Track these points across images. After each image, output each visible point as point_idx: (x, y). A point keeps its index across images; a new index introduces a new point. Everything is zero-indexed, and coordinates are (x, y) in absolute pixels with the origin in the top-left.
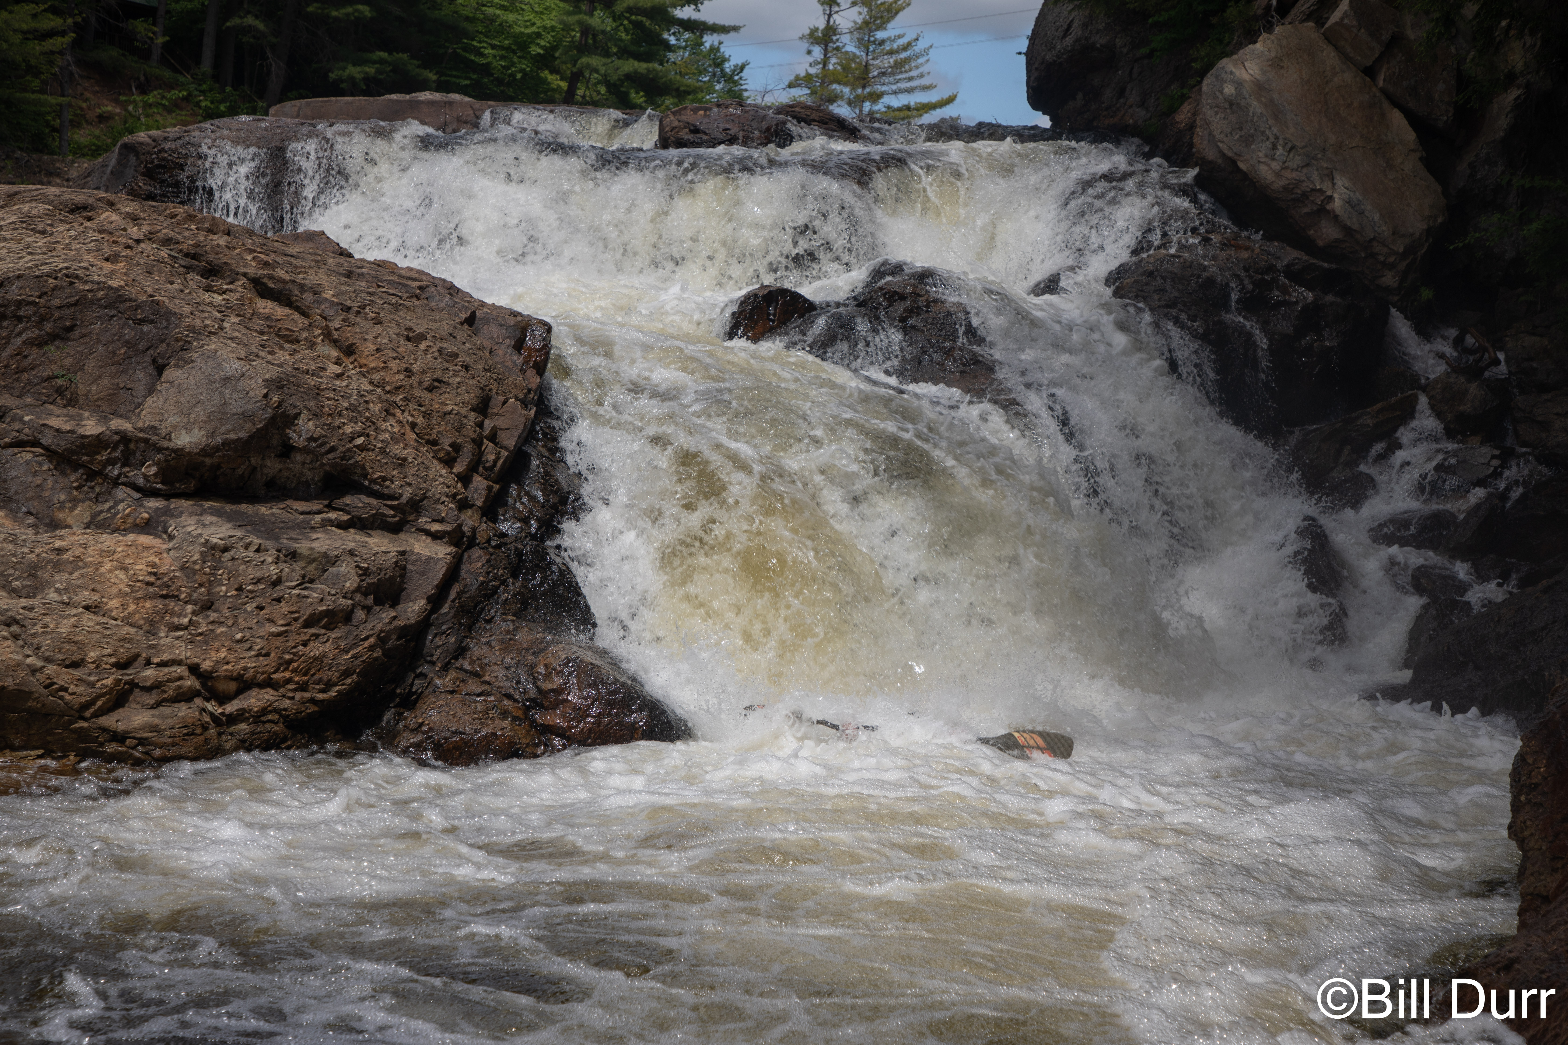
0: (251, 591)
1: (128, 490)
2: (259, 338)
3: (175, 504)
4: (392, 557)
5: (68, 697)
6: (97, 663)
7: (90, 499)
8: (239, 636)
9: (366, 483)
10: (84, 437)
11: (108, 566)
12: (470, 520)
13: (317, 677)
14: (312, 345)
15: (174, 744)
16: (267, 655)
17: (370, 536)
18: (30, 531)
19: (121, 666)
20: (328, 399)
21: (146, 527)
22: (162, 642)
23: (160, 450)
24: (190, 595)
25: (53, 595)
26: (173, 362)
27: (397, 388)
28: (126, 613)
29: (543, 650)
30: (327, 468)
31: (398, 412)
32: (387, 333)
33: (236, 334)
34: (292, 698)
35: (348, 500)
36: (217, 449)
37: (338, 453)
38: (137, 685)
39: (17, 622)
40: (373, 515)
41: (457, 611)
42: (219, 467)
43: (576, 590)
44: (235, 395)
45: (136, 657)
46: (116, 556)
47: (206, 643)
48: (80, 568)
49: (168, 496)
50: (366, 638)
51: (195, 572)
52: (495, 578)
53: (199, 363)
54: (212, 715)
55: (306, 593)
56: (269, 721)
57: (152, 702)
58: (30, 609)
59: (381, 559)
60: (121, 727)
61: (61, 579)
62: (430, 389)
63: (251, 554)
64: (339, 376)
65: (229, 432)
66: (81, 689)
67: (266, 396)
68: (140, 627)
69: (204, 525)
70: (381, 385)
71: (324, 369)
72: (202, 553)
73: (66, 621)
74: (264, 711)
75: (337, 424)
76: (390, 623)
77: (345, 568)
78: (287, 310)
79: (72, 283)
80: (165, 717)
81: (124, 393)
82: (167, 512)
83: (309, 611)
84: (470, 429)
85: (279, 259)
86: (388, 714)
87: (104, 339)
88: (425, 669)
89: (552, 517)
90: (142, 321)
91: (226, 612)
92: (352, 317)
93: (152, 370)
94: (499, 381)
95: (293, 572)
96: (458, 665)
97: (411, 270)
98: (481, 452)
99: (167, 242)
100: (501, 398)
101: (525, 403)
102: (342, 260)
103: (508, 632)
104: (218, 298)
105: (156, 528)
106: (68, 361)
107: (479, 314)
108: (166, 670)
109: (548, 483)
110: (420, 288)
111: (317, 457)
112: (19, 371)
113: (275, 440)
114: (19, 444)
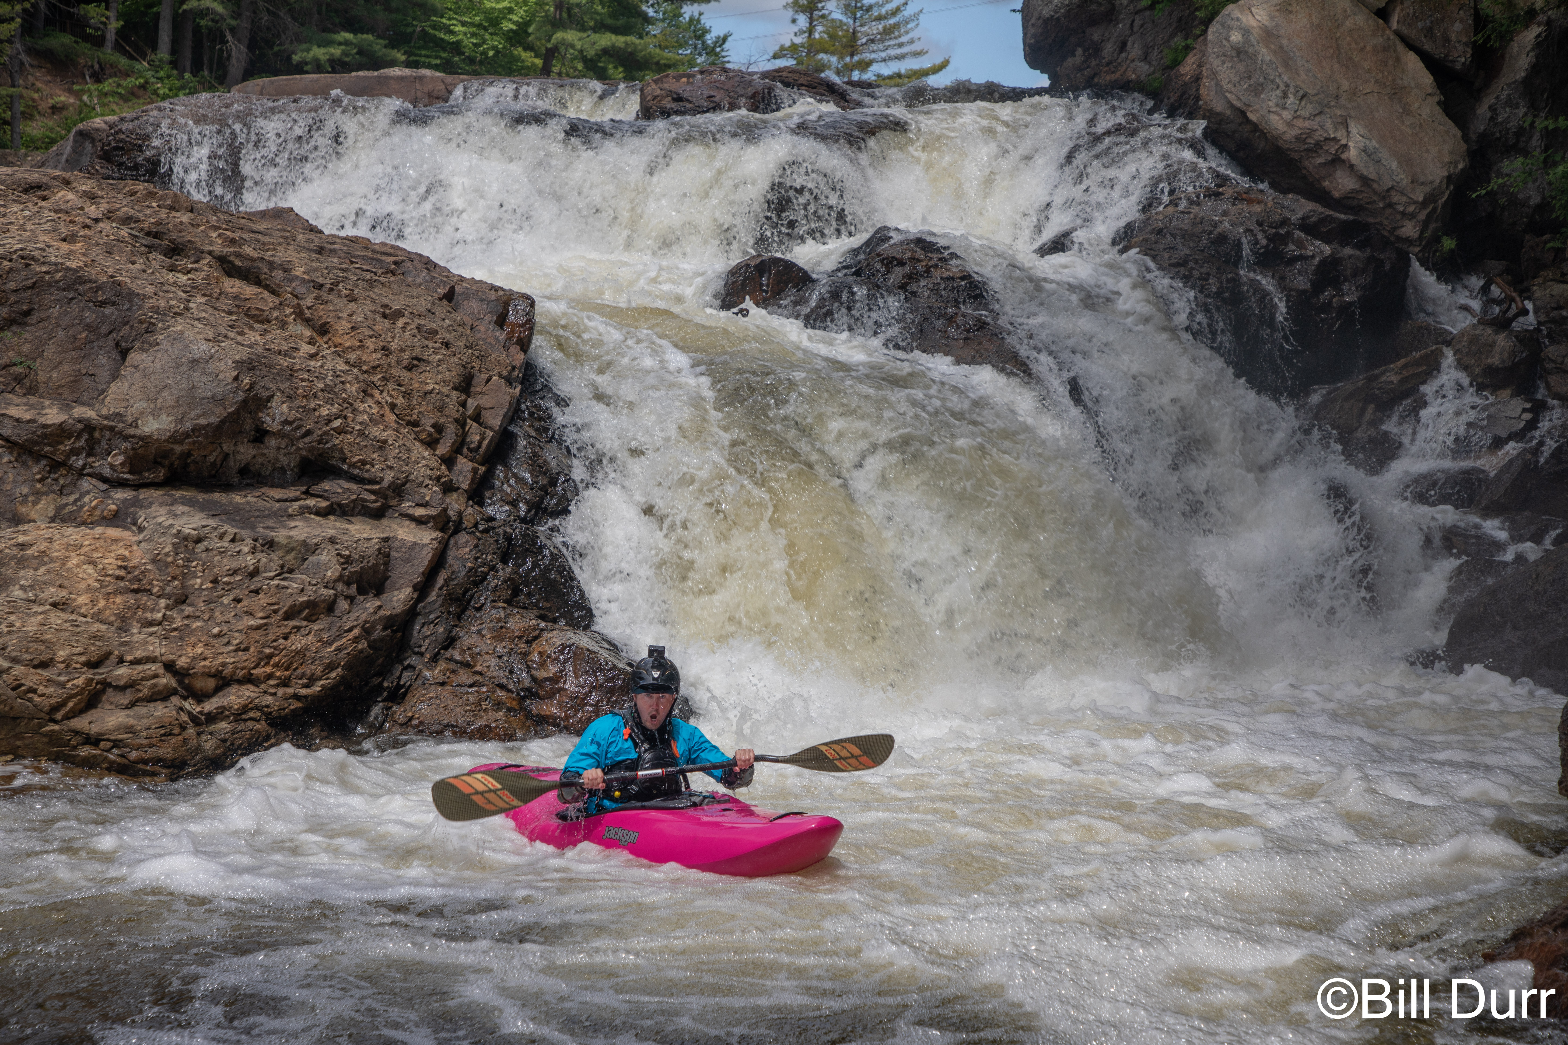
0: (227, 583)
1: (94, 481)
2: (228, 319)
3: (144, 494)
4: (375, 544)
5: (37, 699)
6: (67, 663)
7: (54, 492)
8: (216, 630)
9: (345, 467)
10: (45, 426)
11: (75, 561)
12: (455, 504)
13: (300, 671)
14: (283, 325)
15: (151, 746)
16: (246, 649)
17: (351, 522)
19: (93, 665)
20: (302, 380)
21: (115, 519)
22: (135, 638)
23: (126, 438)
24: (162, 589)
25: (18, 593)
26: (137, 345)
27: (375, 368)
28: (96, 609)
29: (536, 638)
30: (304, 453)
31: (376, 393)
32: (362, 311)
33: (203, 315)
34: (275, 694)
35: (326, 485)
36: (187, 435)
37: (314, 437)
38: (110, 685)
40: (354, 501)
41: (445, 600)
42: (189, 454)
43: (568, 576)
44: (204, 378)
45: (109, 654)
46: (83, 550)
47: (181, 638)
48: (45, 564)
49: (137, 487)
50: (350, 630)
51: (167, 565)
52: (484, 564)
53: (165, 345)
54: (190, 714)
55: (285, 583)
56: (251, 719)
57: (126, 702)
59: (363, 546)
60: (94, 729)
61: (26, 576)
62: (409, 368)
63: (226, 544)
64: (313, 356)
65: (198, 417)
66: (51, 690)
67: (236, 378)
69: (176, 515)
70: (358, 364)
71: (297, 349)
72: (174, 544)
73: (32, 619)
74: (245, 709)
75: (312, 406)
76: (375, 613)
77: (326, 556)
78: (256, 290)
79: (27, 265)
80: (140, 718)
81: (86, 380)
82: (136, 503)
83: (289, 603)
84: (453, 409)
85: (246, 236)
86: (376, 710)
87: (64, 324)
88: (413, 660)
89: (542, 499)
90: (103, 304)
91: (202, 606)
92: (324, 295)
93: (115, 355)
94: (482, 358)
95: (271, 562)
96: (448, 655)
97: (386, 245)
98: (465, 435)
99: (127, 220)
100: (484, 376)
101: (509, 381)
102: (312, 236)
103: (499, 620)
104: (183, 279)
105: (124, 520)
106: (27, 347)
107: (458, 289)
108: (140, 668)
109: (536, 464)
110: (395, 263)
111: (292, 441)
113: (248, 425)
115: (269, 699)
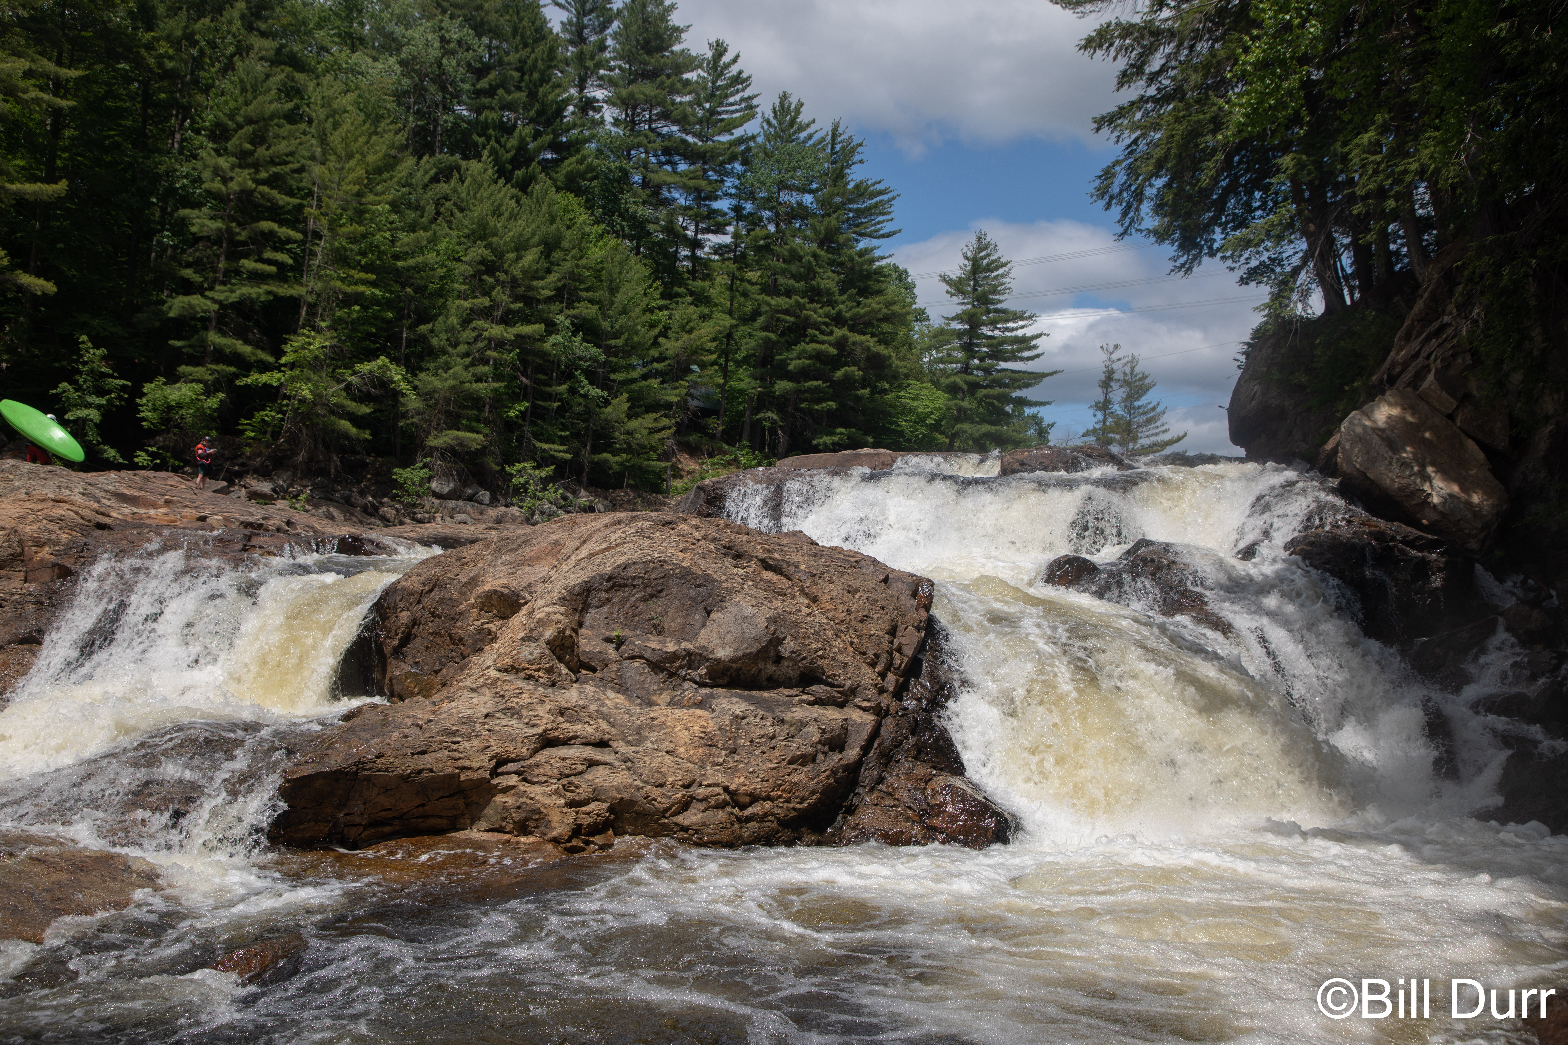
0: (758, 743)
1: (691, 683)
2: (764, 594)
3: (716, 691)
4: (839, 722)
5: (657, 805)
6: (673, 785)
7: (670, 689)
8: (751, 770)
9: (824, 678)
10: (667, 653)
11: (679, 728)
12: (885, 700)
13: (796, 794)
14: (793, 597)
15: (716, 832)
16: (767, 781)
17: (827, 709)
18: (638, 708)
19: (686, 786)
20: (802, 628)
21: (700, 705)
22: (709, 773)
23: (708, 660)
24: (724, 745)
25: (649, 745)
26: (716, 609)
27: (842, 621)
28: (688, 755)
29: (930, 780)
30: (802, 669)
31: (843, 636)
32: (837, 589)
33: (751, 592)
34: (782, 807)
35: (814, 688)
36: (739, 659)
37: (808, 660)
38: (694, 798)
39: (630, 760)
40: (828, 697)
41: (879, 756)
42: (740, 669)
43: (950, 743)
44: (750, 627)
45: (694, 781)
46: (683, 722)
47: (733, 773)
48: (664, 729)
49: (712, 687)
50: (825, 772)
51: (726, 731)
52: (901, 736)
53: (730, 609)
54: (736, 816)
55: (789, 744)
56: (769, 821)
57: (703, 808)
58: (637, 752)
59: (833, 723)
60: (686, 823)
61: (653, 736)
62: (861, 621)
63: (758, 721)
64: (809, 615)
65: (746, 649)
66: (664, 800)
67: (767, 627)
68: (696, 764)
69: (732, 704)
70: (833, 619)
71: (800, 611)
72: (730, 720)
73: (656, 760)
74: (766, 815)
75: (807, 643)
76: (839, 762)
77: (812, 729)
78: (780, 577)
79: (662, 566)
80: (710, 818)
81: (689, 628)
82: (712, 696)
83: (791, 755)
84: (885, 645)
85: (776, 548)
86: (839, 818)
87: (679, 597)
88: (860, 791)
89: (936, 698)
90: (699, 586)
91: (744, 755)
92: (816, 580)
93: (704, 614)
94: (902, 616)
95: (782, 732)
96: (879, 788)
97: (850, 551)
98: (892, 659)
99: (714, 540)
100: (904, 626)
101: (918, 629)
102: (812, 547)
103: (909, 768)
104: (741, 571)
105: (705, 706)
106: (659, 610)
107: (890, 576)
108: (711, 789)
109: (933, 677)
110: (856, 562)
111: (796, 663)
112: (634, 616)
113: (772, 653)
114: (633, 657)
115: (779, 810)
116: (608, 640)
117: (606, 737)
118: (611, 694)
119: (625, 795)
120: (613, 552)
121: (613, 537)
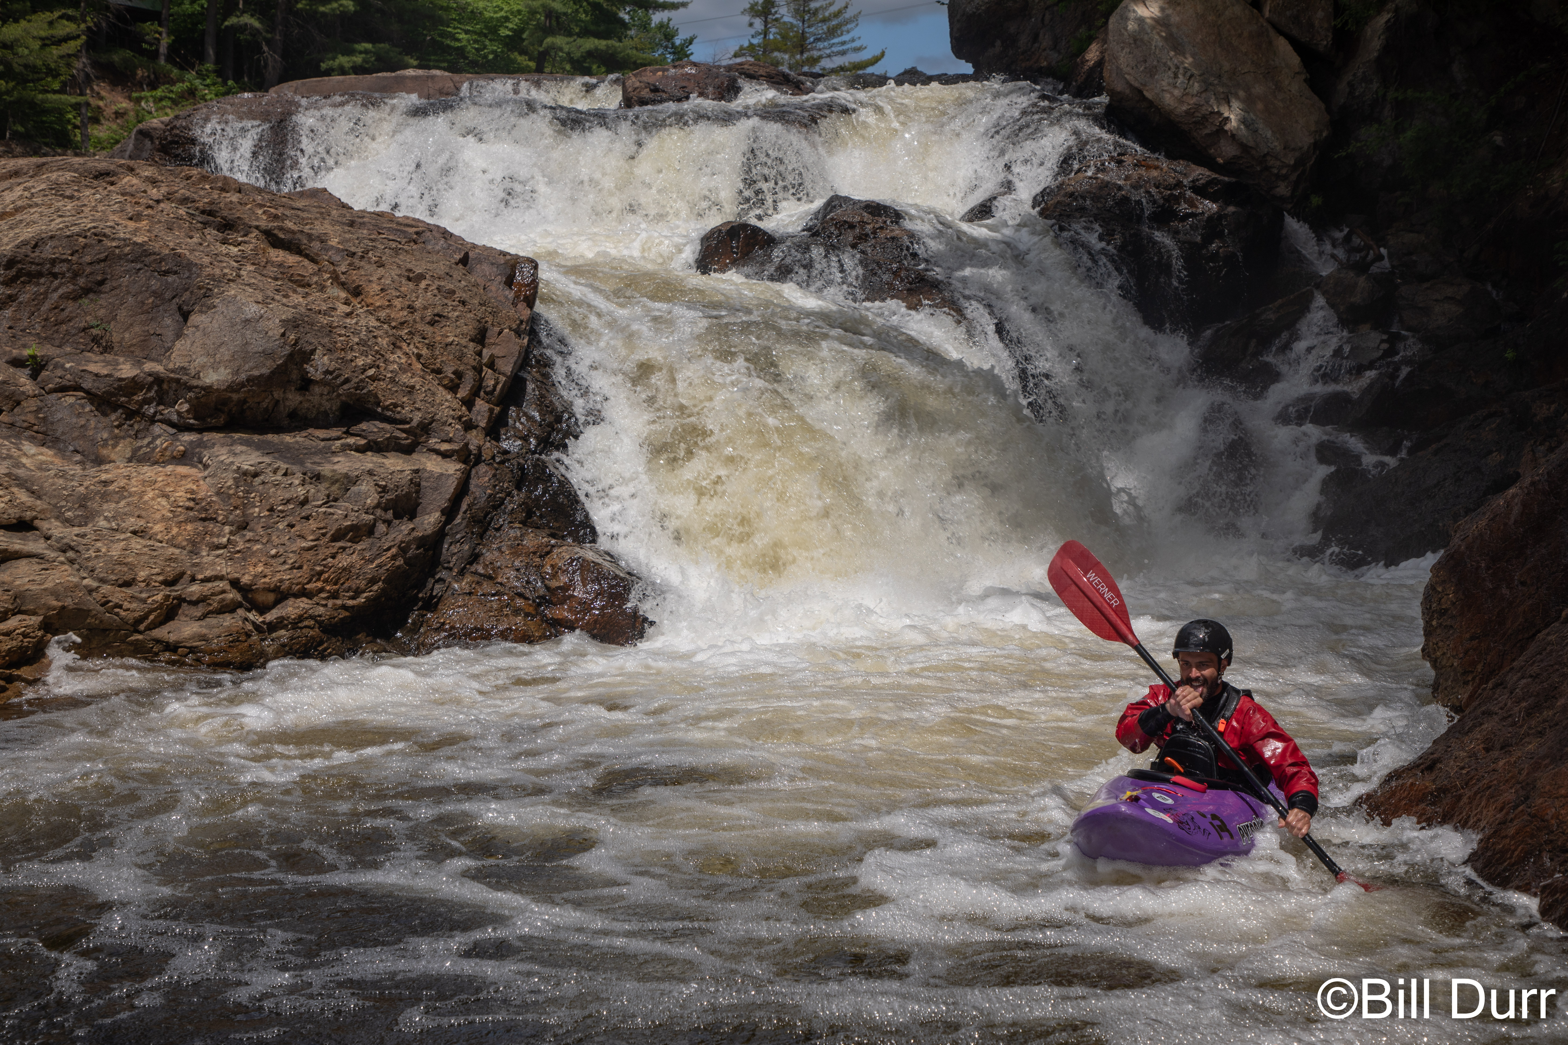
0: (282, 511)
1: (164, 426)
2: (274, 284)
3: (207, 436)
4: (407, 475)
5: (123, 613)
6: (147, 582)
7: (130, 436)
8: (273, 552)
9: (379, 410)
10: (121, 380)
11: (151, 495)
12: (475, 439)
13: (346, 585)
14: (322, 288)
15: (221, 651)
16: (300, 567)
17: (386, 457)
18: (78, 468)
19: (169, 583)
20: (340, 335)
21: (183, 458)
22: (205, 560)
23: (190, 388)
24: (226, 517)
25: (103, 523)
26: (197, 308)
27: (402, 324)
28: (170, 536)
29: (548, 553)
30: (344, 398)
31: (404, 345)
32: (390, 274)
33: (253, 281)
35: (364, 426)
36: (242, 385)
37: (352, 384)
38: (184, 600)
39: (72, 548)
40: (388, 439)
41: (469, 522)
42: (245, 401)
43: (573, 500)
44: (255, 335)
45: (182, 574)
46: (158, 485)
47: (244, 559)
48: (125, 497)
49: (200, 430)
50: (389, 549)
51: (229, 496)
52: (501, 491)
53: (221, 308)
54: (254, 623)
55: (331, 510)
56: (306, 627)
57: (199, 614)
58: (83, 536)
59: (397, 477)
60: (172, 638)
61: (109, 509)
62: (432, 323)
63: (279, 478)
64: (348, 315)
65: (252, 369)
66: (134, 605)
67: (283, 335)
68: (183, 548)
70: (387, 321)
71: (334, 309)
72: (235, 479)
73: (116, 545)
74: (301, 618)
75: (349, 357)
76: (409, 534)
77: (365, 487)
78: (298, 258)
79: (100, 241)
80: (211, 627)
81: (154, 339)
82: (201, 444)
83: (335, 527)
84: (470, 358)
85: (288, 213)
86: (413, 616)
87: (133, 291)
88: (443, 574)
89: (549, 434)
90: (166, 273)
91: (261, 531)
92: (357, 262)
93: (178, 317)
94: (494, 314)
95: (318, 493)
96: (473, 569)
97: (407, 218)
98: (481, 380)
99: (184, 201)
100: (497, 329)
101: (518, 333)
102: (344, 211)
103: (516, 538)
104: (234, 250)
105: (191, 459)
106: (102, 313)
107: (471, 254)
108: (210, 585)
109: (544, 404)
110: (417, 233)
111: (334, 388)
112: (58, 323)
113: (295, 375)
114: (62, 389)
115: (321, 610)
116: (17, 363)
117: (29, 515)
118: (29, 448)
119: (69, 602)
120: (11, 220)
121: (9, 197)
